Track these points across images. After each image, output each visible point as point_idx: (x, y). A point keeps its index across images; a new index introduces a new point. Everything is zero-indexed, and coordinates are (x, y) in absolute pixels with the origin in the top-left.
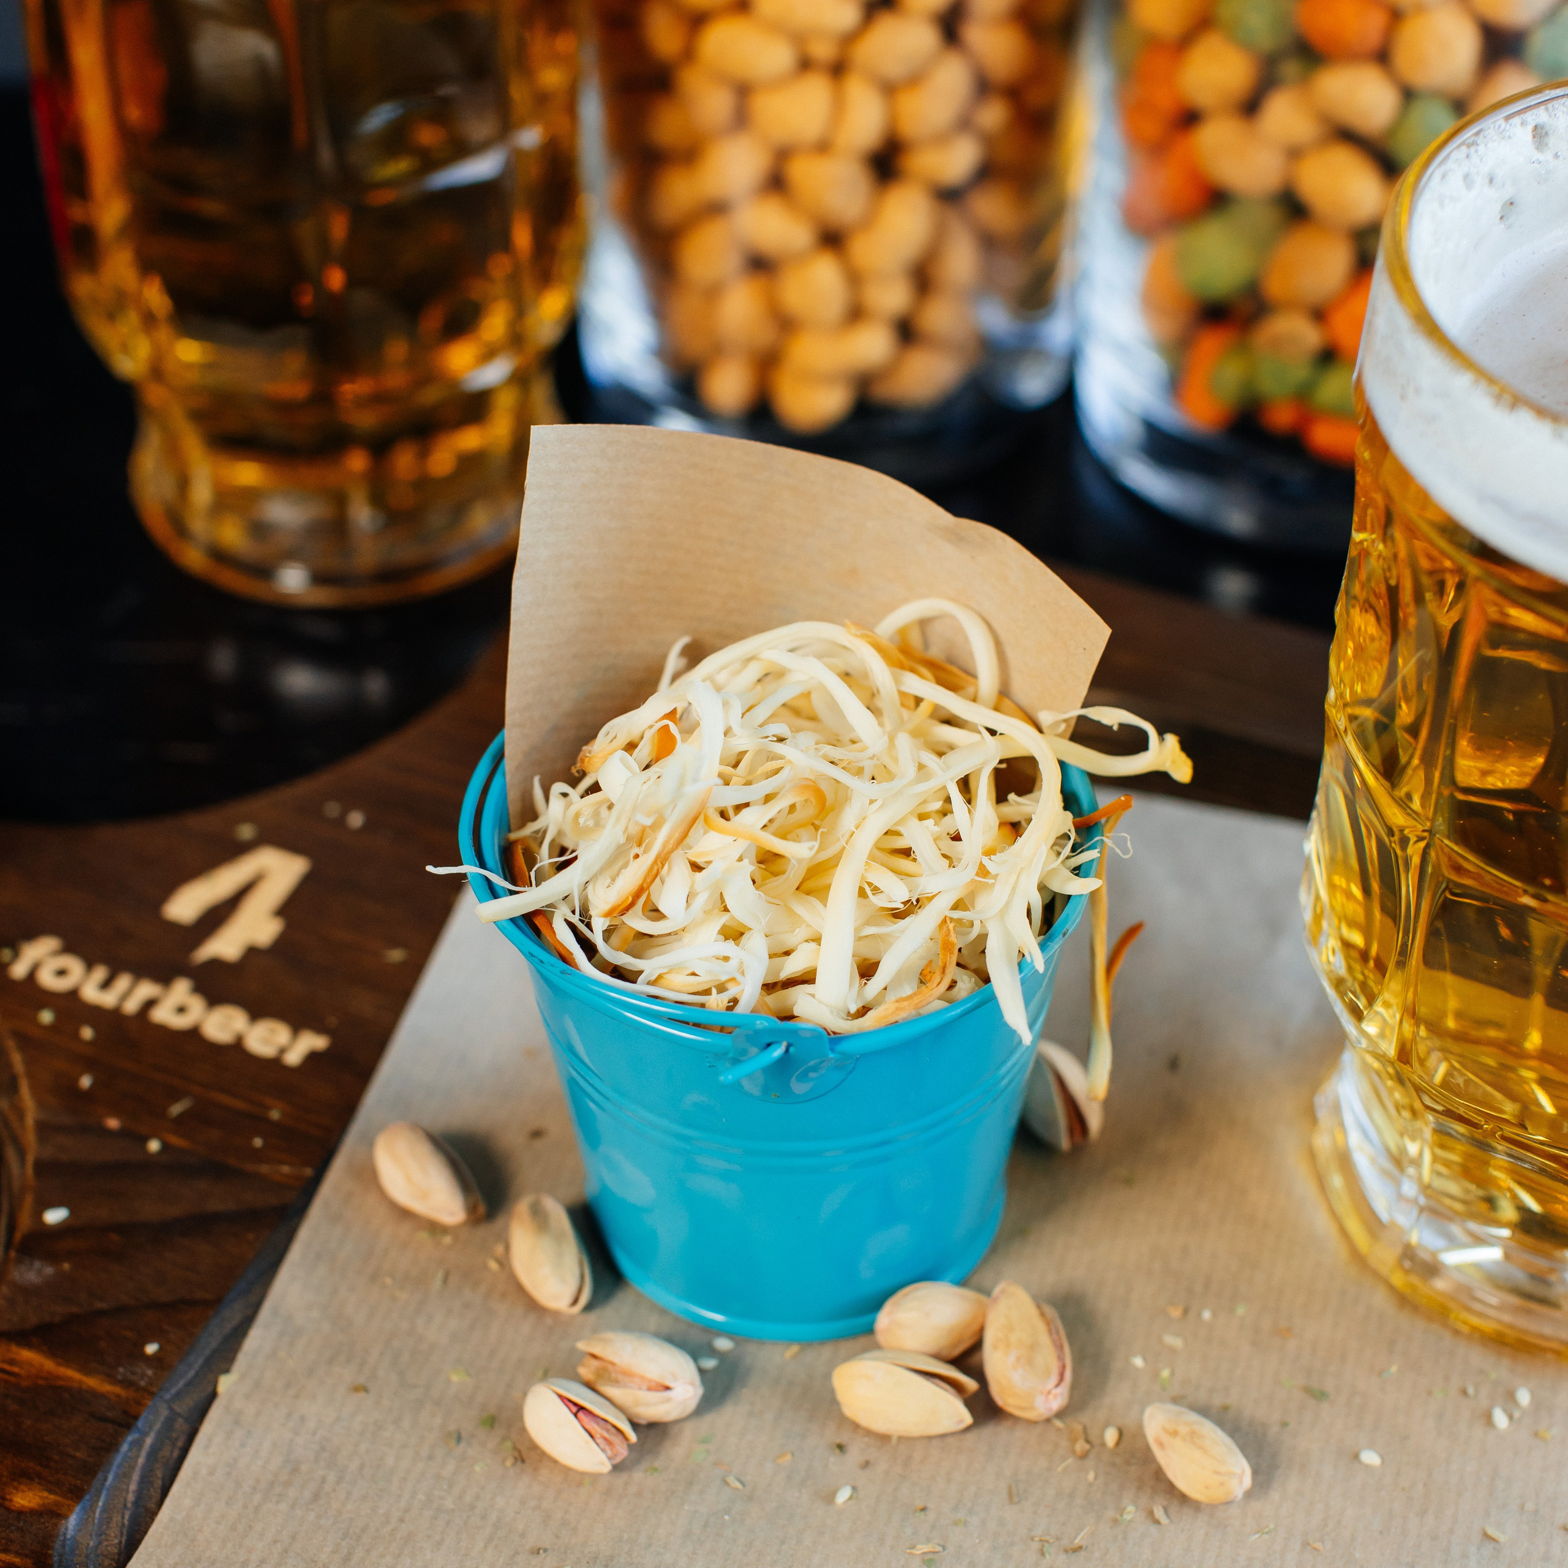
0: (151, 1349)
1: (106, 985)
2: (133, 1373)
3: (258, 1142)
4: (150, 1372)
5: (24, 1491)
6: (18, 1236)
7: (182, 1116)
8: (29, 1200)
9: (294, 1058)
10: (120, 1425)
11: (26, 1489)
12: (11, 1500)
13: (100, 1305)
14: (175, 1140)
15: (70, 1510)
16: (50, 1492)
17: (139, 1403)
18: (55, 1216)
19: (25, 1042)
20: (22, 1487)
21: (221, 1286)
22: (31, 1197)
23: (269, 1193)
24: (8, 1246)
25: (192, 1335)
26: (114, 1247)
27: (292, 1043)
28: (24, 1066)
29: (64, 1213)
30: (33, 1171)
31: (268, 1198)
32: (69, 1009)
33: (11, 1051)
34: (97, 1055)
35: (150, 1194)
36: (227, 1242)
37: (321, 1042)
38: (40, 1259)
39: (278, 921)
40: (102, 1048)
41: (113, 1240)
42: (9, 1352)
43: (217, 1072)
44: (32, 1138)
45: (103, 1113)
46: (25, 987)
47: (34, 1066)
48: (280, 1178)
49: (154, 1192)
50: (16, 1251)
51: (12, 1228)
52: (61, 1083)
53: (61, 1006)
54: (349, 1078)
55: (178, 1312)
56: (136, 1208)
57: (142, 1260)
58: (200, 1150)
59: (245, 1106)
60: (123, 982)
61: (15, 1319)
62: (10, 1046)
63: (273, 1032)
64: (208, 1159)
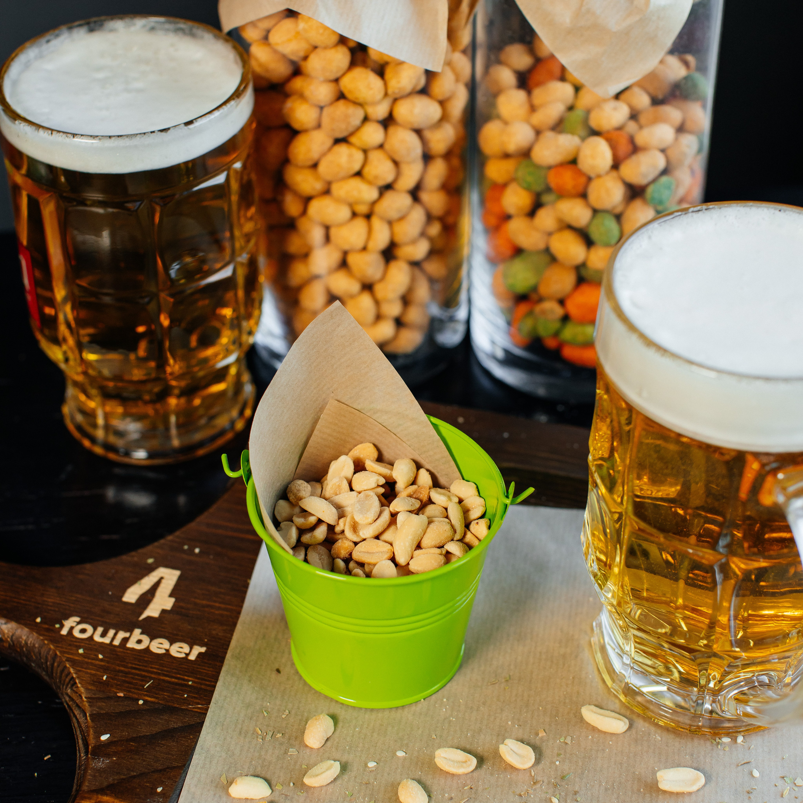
0: (159, 790)
1: (103, 635)
3: (185, 695)
4: (160, 799)
6: (90, 748)
7: (149, 688)
9: (192, 657)
13: (134, 774)
14: (149, 699)
18: (104, 738)
19: (74, 663)
21: (183, 759)
22: (92, 730)
23: (195, 717)
24: (87, 753)
25: (176, 782)
26: (133, 748)
27: (190, 651)
28: (76, 673)
29: (108, 736)
30: (90, 719)
31: (195, 719)
32: (90, 646)
33: (69, 668)
34: (107, 665)
35: (144, 723)
36: (182, 740)
37: (203, 650)
38: (102, 757)
39: (173, 600)
40: (108, 662)
41: (132, 745)
42: (98, 798)
43: (161, 668)
44: (87, 705)
45: (115, 690)
46: (69, 638)
47: (80, 673)
48: (199, 711)
49: (145, 722)
50: (91, 755)
51: (86, 745)
52: (95, 680)
53: (86, 645)
54: (218, 664)
55: (167, 773)
56: (139, 730)
57: (147, 752)
58: (160, 702)
59: (176, 680)
60: (111, 632)
61: (97, 783)
62: (68, 666)
63: (181, 648)
64: (165, 705)
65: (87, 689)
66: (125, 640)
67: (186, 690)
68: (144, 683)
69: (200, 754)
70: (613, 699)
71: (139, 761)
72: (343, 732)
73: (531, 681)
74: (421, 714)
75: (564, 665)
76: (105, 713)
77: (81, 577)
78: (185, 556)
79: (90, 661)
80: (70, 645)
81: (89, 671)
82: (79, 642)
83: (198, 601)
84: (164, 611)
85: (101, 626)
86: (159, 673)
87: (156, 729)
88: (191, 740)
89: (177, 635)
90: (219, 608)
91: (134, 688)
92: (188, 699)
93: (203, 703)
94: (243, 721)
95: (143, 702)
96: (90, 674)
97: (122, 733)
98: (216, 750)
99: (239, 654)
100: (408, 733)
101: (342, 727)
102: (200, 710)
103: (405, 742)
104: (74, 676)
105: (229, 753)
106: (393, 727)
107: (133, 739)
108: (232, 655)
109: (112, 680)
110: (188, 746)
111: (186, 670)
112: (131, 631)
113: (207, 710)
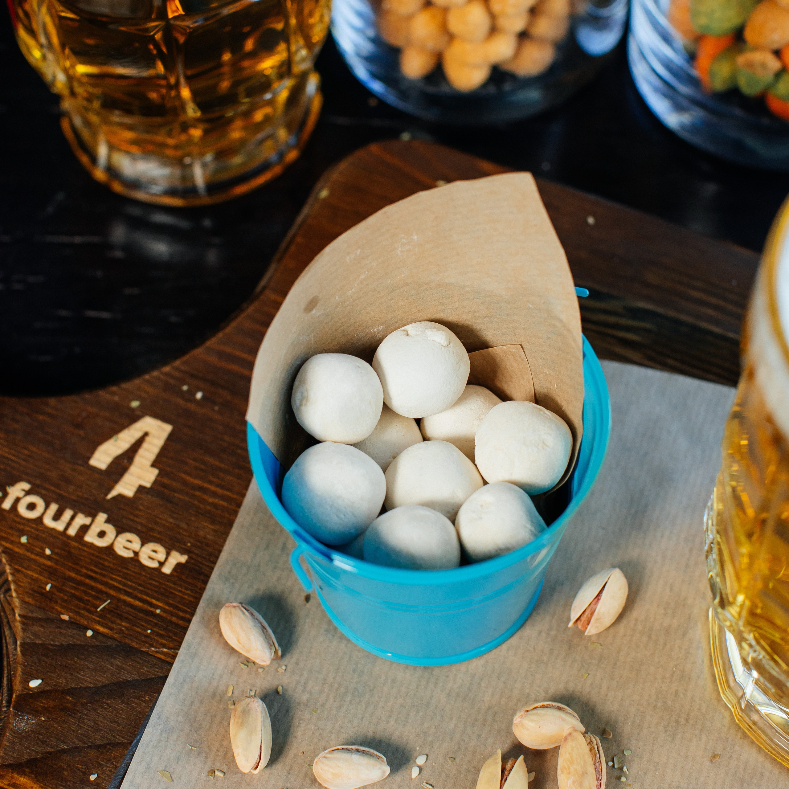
0: (93, 777)
1: (57, 517)
3: (149, 631)
6: (14, 696)
7: (104, 611)
8: (20, 673)
9: (167, 570)
13: (64, 746)
14: (100, 629)
18: (34, 684)
19: (13, 557)
21: (131, 734)
22: (20, 669)
23: (157, 668)
24: (9, 702)
25: (116, 767)
26: (69, 705)
27: (166, 559)
28: (12, 574)
29: (39, 681)
30: (21, 651)
31: (156, 671)
32: (37, 533)
33: (5, 564)
34: (55, 566)
35: (88, 668)
36: (133, 702)
37: (183, 559)
38: (28, 713)
39: (156, 472)
40: (56, 562)
41: (68, 700)
42: (12, 778)
43: (124, 580)
44: (20, 628)
45: (59, 609)
46: (12, 516)
47: (17, 575)
48: (162, 657)
49: (90, 666)
50: (13, 708)
51: (10, 689)
52: (36, 588)
53: (32, 530)
54: (199, 585)
55: (108, 752)
56: (81, 678)
57: (86, 715)
58: (116, 636)
59: (141, 604)
60: (68, 514)
61: (15, 755)
62: (4, 560)
63: (155, 551)
64: (120, 642)
65: (23, 601)
66: (84, 529)
67: (151, 621)
68: (98, 603)
69: (154, 726)
70: (723, 710)
71: (73, 727)
72: (350, 710)
73: (615, 664)
74: (458, 695)
75: (665, 644)
76: (41, 644)
77: (41, 417)
78: (181, 402)
79: (33, 556)
80: (11, 528)
81: (29, 572)
82: (23, 524)
83: (189, 479)
84: (141, 489)
85: (56, 502)
86: (120, 589)
87: (103, 680)
88: (145, 703)
89: (152, 530)
90: (214, 494)
91: (84, 609)
92: (152, 636)
93: (171, 645)
94: (221, 676)
95: (93, 634)
96: (31, 577)
97: (58, 679)
98: (177, 720)
99: (229, 573)
100: (437, 724)
101: (351, 702)
102: (165, 656)
103: (430, 739)
104: (10, 578)
105: (195, 725)
106: (418, 711)
107: (70, 692)
108: (220, 574)
109: (58, 591)
110: (140, 713)
111: (156, 589)
112: (93, 516)
113: (174, 657)
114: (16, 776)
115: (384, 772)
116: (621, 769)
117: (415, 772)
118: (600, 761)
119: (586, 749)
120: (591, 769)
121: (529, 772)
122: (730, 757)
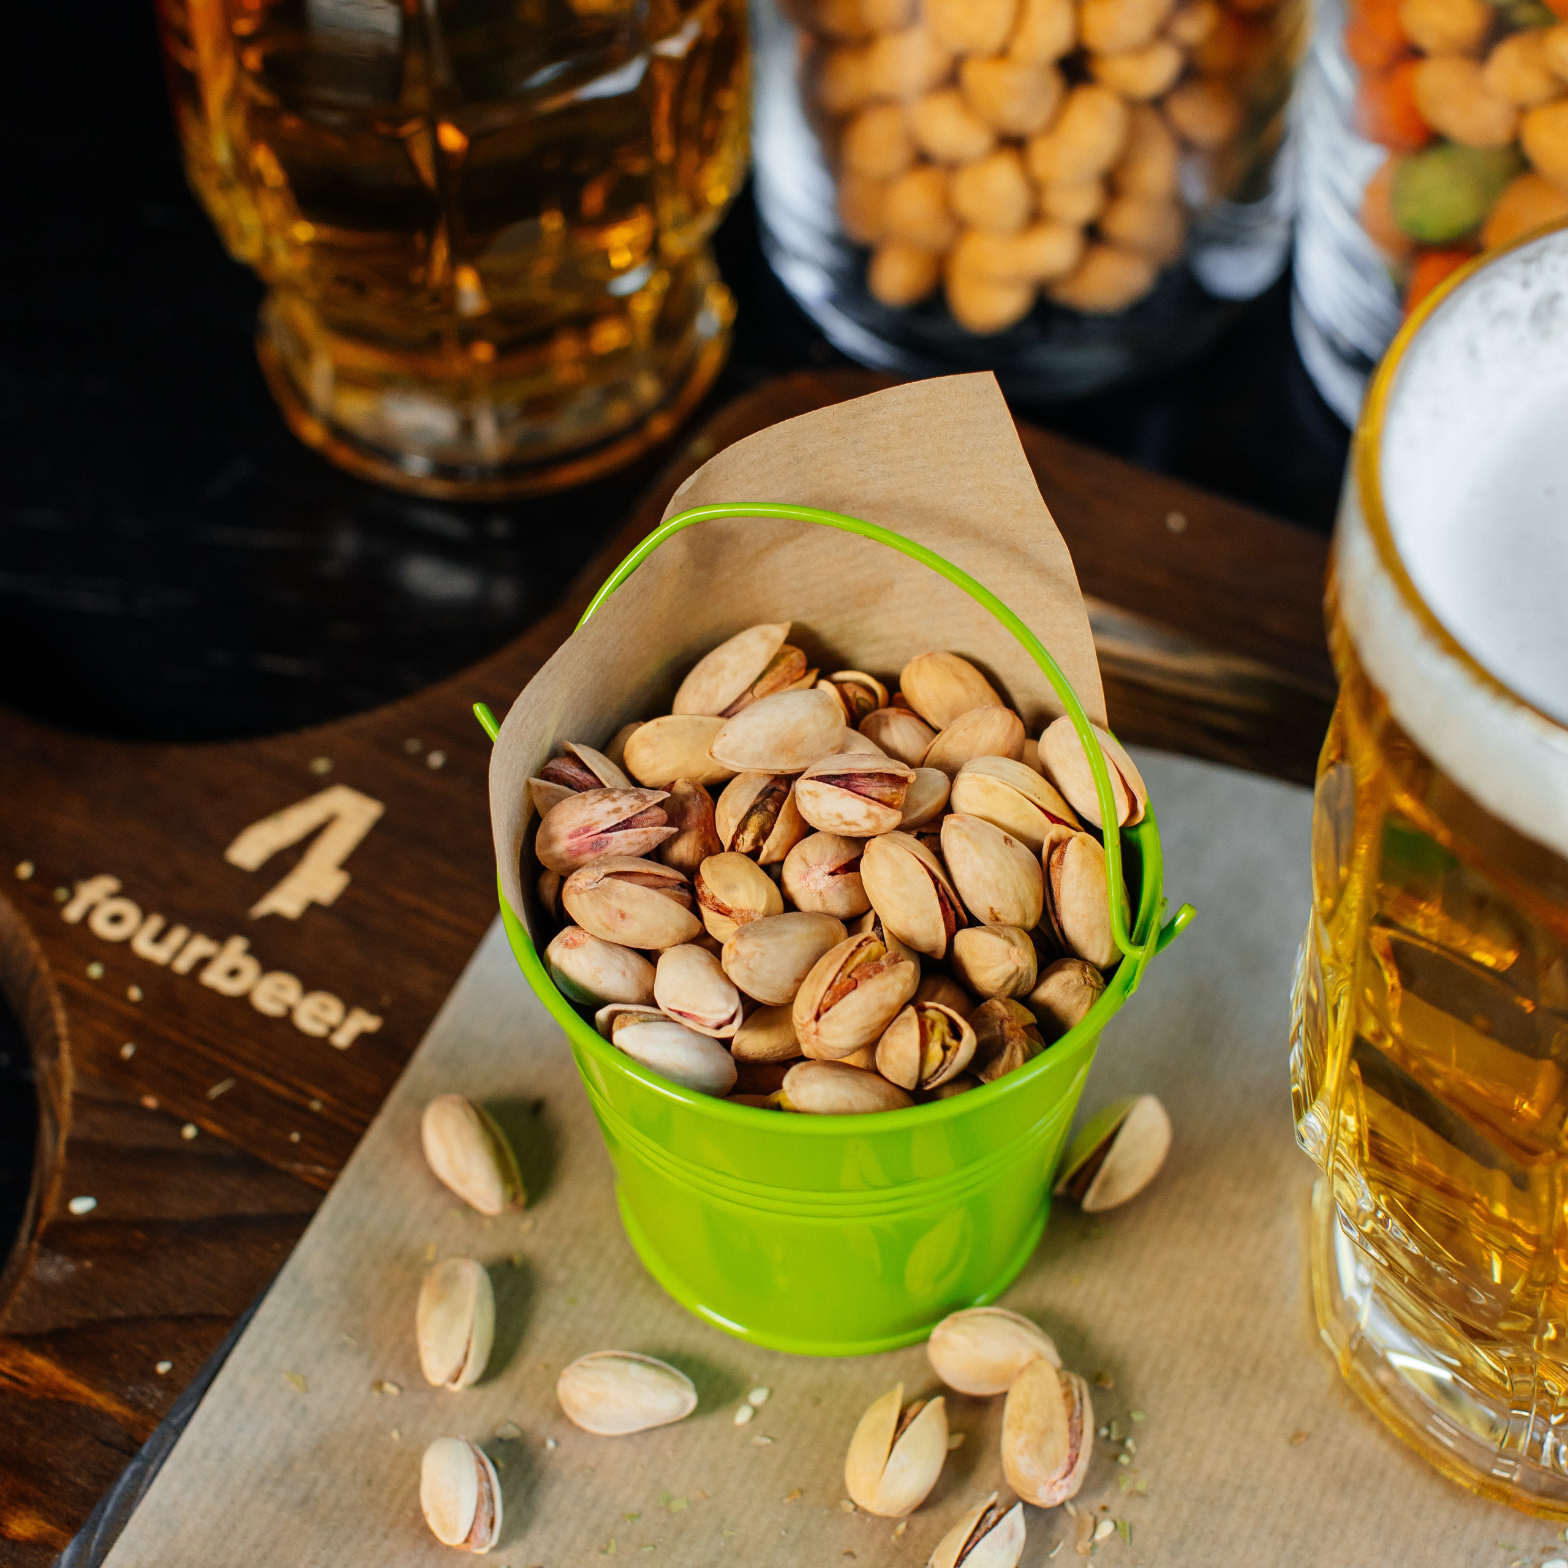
0: (163, 1367)
1: (159, 938)
2: (143, 1394)
3: (295, 1137)
4: (159, 1394)
5: (21, 1518)
6: (43, 1224)
7: (221, 1097)
8: (57, 1185)
9: (342, 1040)
10: (124, 1452)
11: (23, 1516)
12: (7, 1527)
13: (119, 1313)
14: (212, 1127)
15: (65, 1544)
16: (48, 1521)
17: (146, 1429)
18: (81, 1206)
19: (72, 998)
20: (21, 1513)
21: (241, 1301)
22: (59, 1179)
23: (299, 1197)
24: (32, 1234)
25: (208, 1354)
26: (138, 1246)
27: (343, 1022)
28: (67, 1025)
29: (90, 1203)
30: (66, 1151)
31: (297, 1202)
32: (119, 963)
33: (55, 1009)
34: (144, 1018)
35: (180, 1188)
36: (253, 1250)
37: (373, 1024)
38: (62, 1253)
39: (343, 879)
40: (147, 1012)
41: (138, 1237)
42: (21, 1356)
43: (265, 1051)
44: (68, 1111)
45: (141, 1089)
46: (78, 932)
47: (77, 1028)
48: (313, 1181)
49: (184, 1185)
50: (40, 1241)
51: (38, 1214)
52: (104, 1051)
53: (111, 959)
54: (393, 1068)
55: (195, 1328)
56: (164, 1204)
57: (165, 1265)
58: (235, 1140)
59: (288, 1092)
60: (178, 935)
61: (30, 1320)
62: (55, 1001)
63: (325, 1008)
64: (243, 1151)
65: (79, 1071)
66: (203, 963)
67: (301, 1121)
68: (210, 1083)
69: (283, 1296)
71: (141, 1284)
76: (102, 1143)
77: (153, 776)
78: (402, 769)
79: (107, 999)
80: (74, 950)
81: (97, 1025)
82: (97, 947)
83: (400, 894)
84: (313, 907)
85: (161, 913)
86: (255, 1064)
87: (202, 1209)
88: (272, 1255)
89: (326, 972)
90: (442, 923)
91: (185, 1092)
92: (299, 1146)
93: (329, 1163)
94: (416, 1225)
95: (196, 1134)
96: (99, 1034)
97: (125, 1202)
98: (327, 1289)
102: (318, 1179)
104: (62, 1030)
105: (358, 1301)
107: (144, 1225)
109: (146, 1059)
110: (262, 1268)
112: (223, 942)
113: (332, 1182)
114: (27, 1354)
115: (685, 1402)
116: (1122, 1443)
117: (743, 1415)
118: (1081, 1416)
119: (1057, 1391)
120: (1061, 1425)
121: (952, 1431)
122: (1327, 1440)
